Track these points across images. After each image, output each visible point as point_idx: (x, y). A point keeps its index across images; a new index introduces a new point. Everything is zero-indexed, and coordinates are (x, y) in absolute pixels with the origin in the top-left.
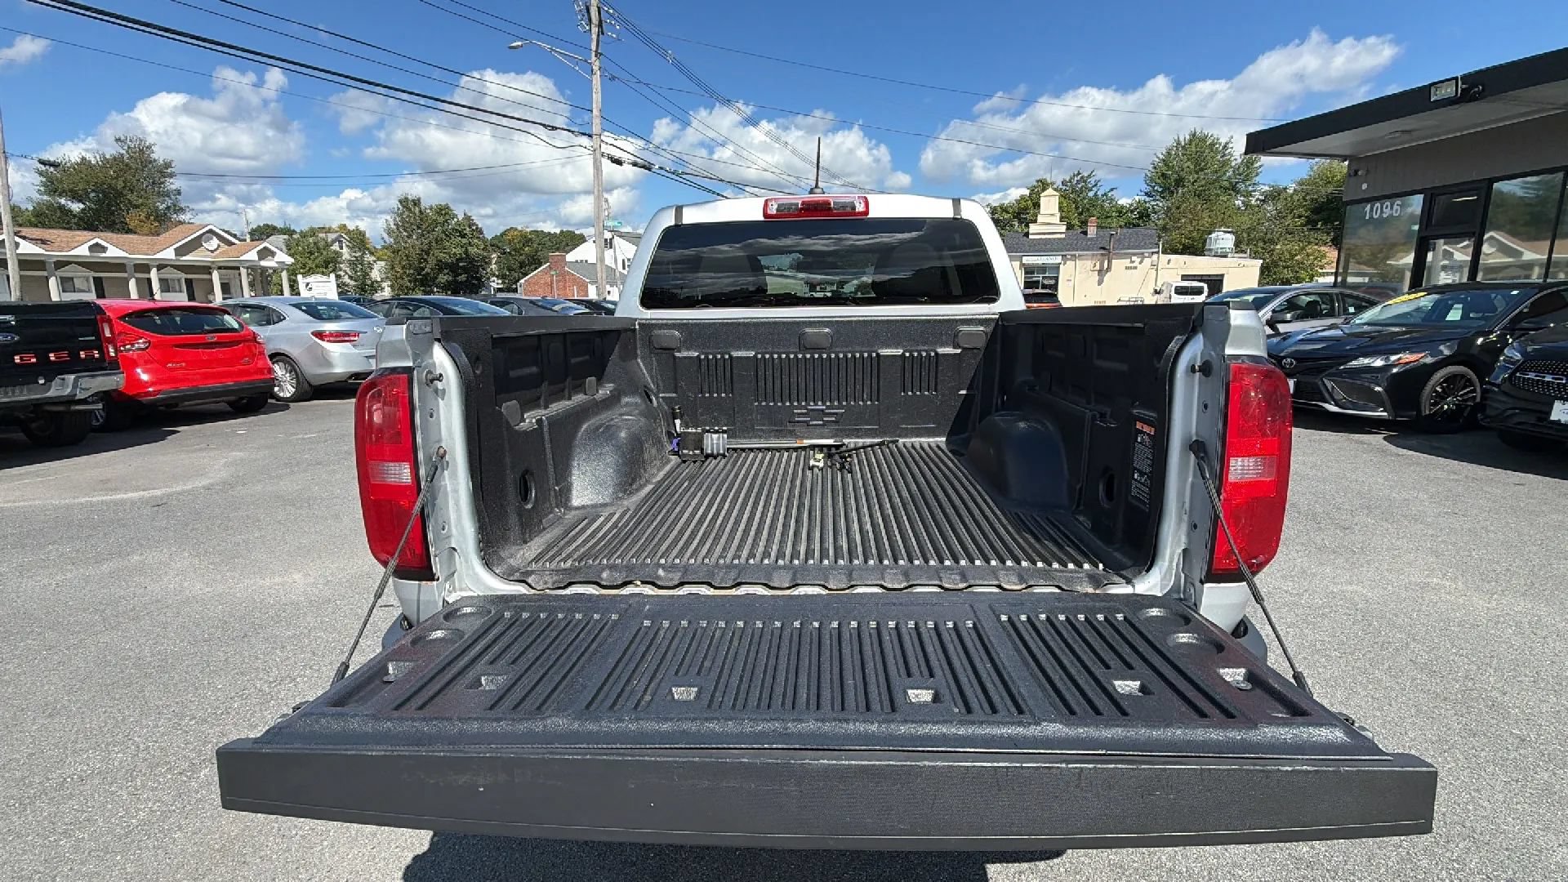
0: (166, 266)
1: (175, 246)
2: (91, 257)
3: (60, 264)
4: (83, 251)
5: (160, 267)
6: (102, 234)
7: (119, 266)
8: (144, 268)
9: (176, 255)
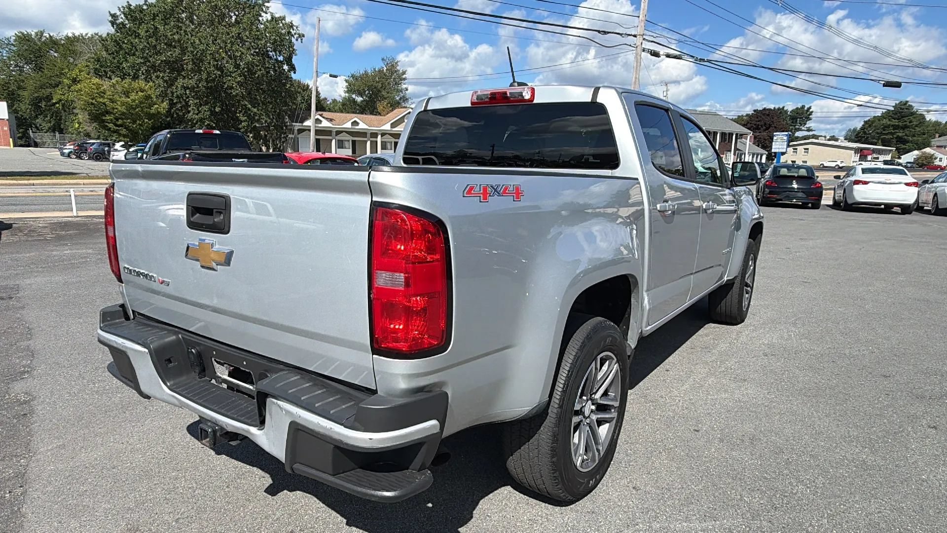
0: (385, 134)
1: (391, 122)
2: (351, 128)
3: (338, 133)
4: (348, 125)
5: (383, 135)
6: (359, 115)
7: (363, 134)
8: (374, 135)
9: (391, 127)
